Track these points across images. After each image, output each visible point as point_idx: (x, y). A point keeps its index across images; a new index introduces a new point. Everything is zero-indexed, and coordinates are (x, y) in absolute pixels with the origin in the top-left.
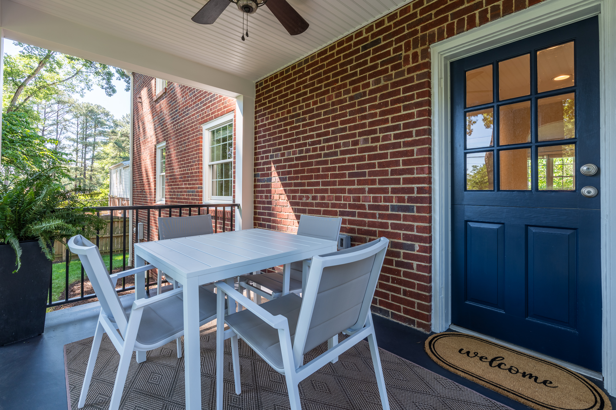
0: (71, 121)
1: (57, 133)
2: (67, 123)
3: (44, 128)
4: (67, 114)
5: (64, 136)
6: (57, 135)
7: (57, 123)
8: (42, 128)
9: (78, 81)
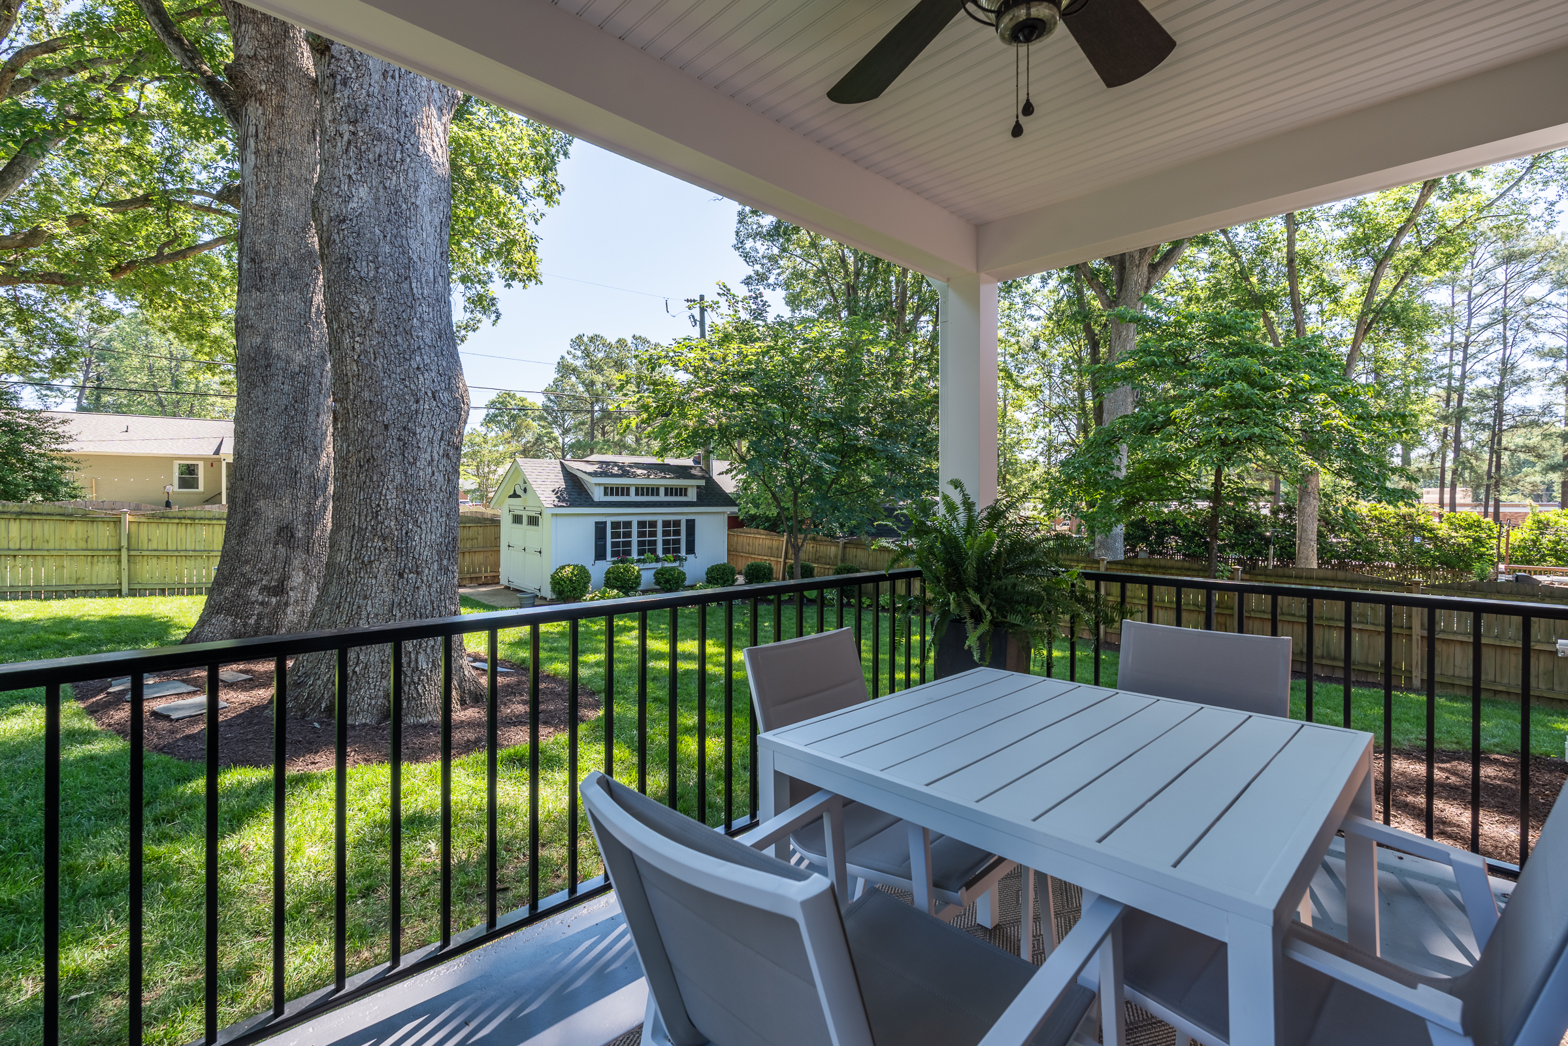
0: (1548, 299)
1: (1505, 344)
2: (1534, 309)
3: (1467, 338)
4: (1535, 285)
5: (1524, 346)
6: (1505, 348)
7: (1505, 316)
8: (1463, 340)
9: (1540, 186)
